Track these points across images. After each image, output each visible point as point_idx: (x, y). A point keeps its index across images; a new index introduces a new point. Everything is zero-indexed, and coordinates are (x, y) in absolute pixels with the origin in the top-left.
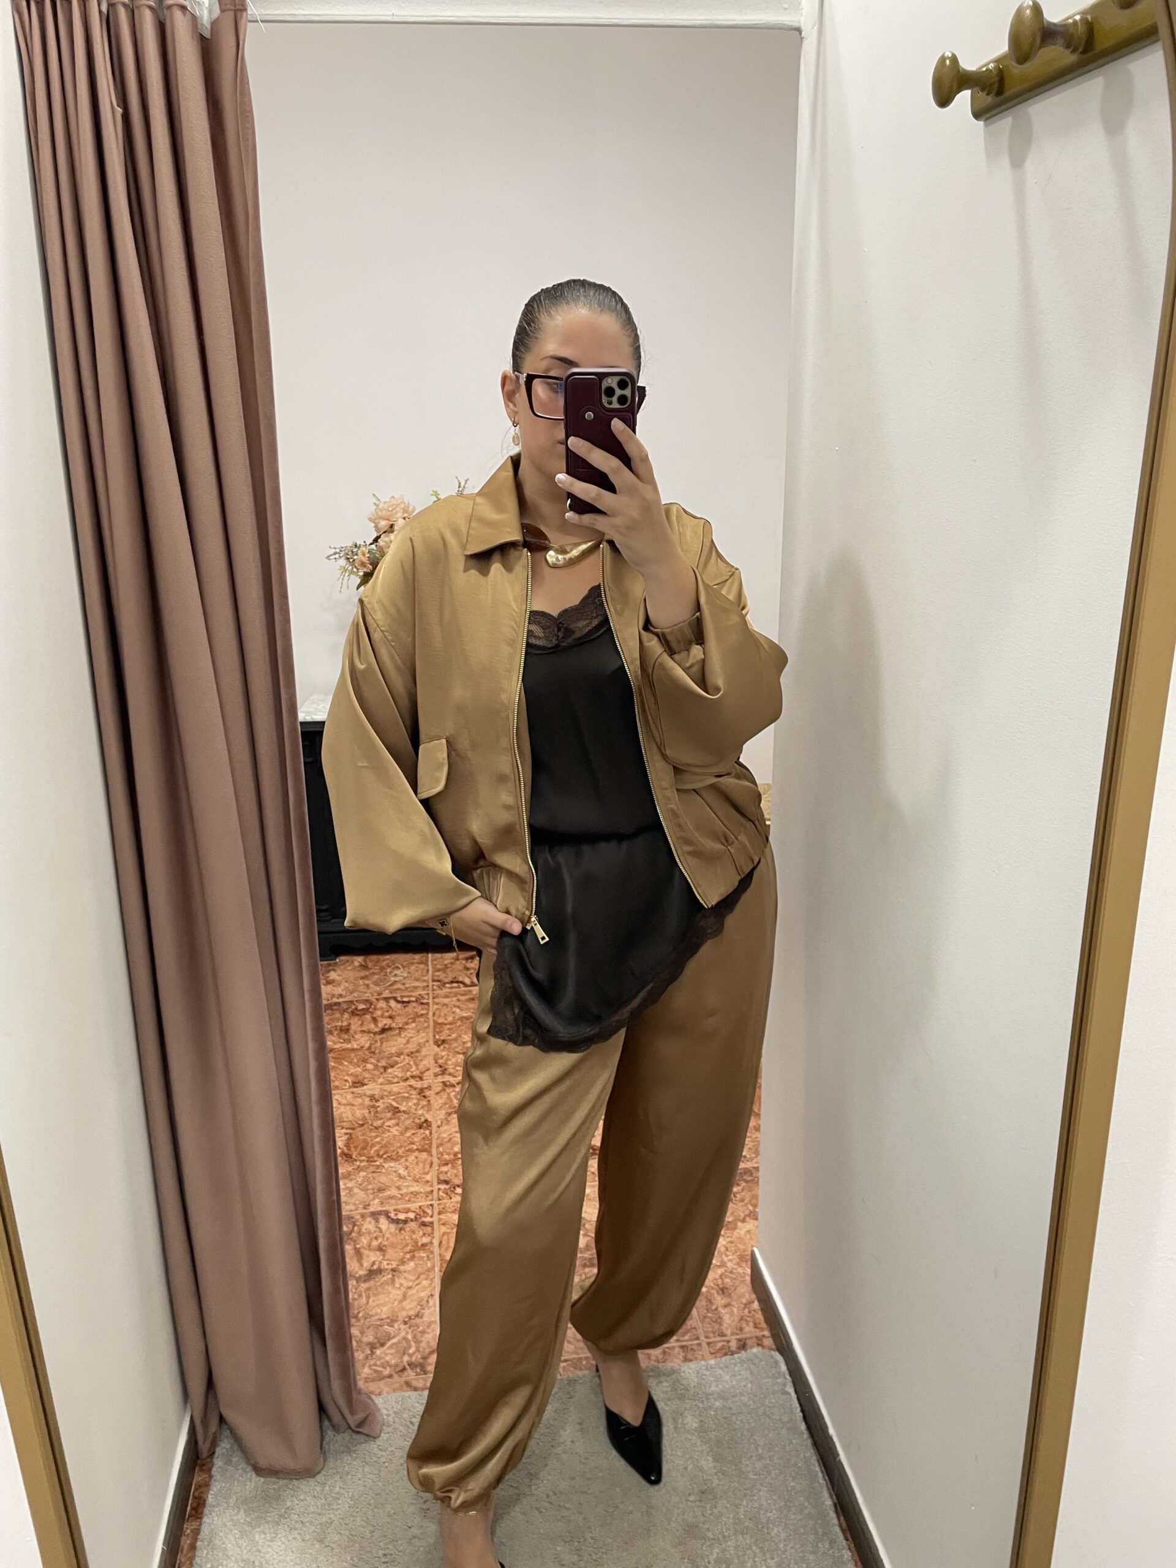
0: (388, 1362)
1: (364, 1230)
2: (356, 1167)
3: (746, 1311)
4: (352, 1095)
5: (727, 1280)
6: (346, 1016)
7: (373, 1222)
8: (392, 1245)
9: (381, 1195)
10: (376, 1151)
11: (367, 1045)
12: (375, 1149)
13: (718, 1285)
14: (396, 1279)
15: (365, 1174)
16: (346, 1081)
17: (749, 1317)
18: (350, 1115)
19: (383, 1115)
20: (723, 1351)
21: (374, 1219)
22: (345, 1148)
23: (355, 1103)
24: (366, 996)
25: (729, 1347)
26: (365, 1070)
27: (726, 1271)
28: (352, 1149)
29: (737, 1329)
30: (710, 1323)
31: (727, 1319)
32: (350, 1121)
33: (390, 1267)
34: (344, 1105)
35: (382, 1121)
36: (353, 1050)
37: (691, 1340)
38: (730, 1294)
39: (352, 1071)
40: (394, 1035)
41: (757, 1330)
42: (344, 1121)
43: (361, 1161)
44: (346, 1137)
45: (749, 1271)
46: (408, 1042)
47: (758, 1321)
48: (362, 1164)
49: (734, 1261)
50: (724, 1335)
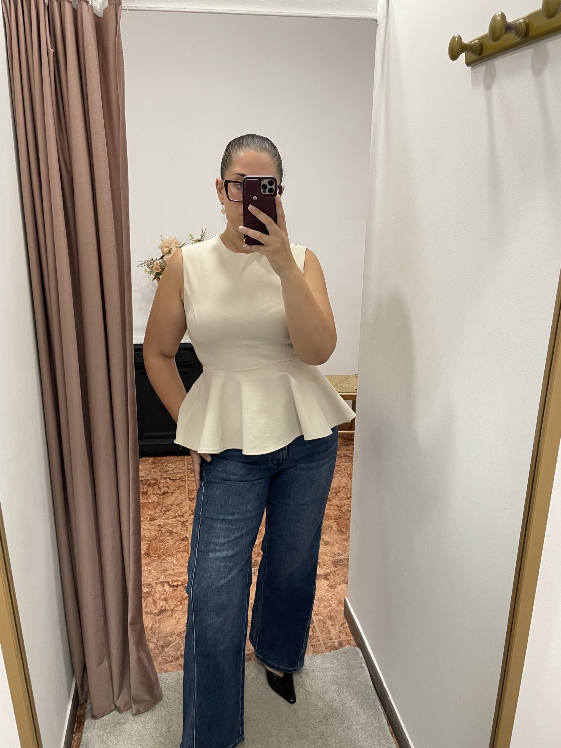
0: (170, 655)
1: (157, 591)
2: (152, 560)
3: (342, 628)
4: (149, 525)
5: (333, 613)
6: (146, 486)
7: (161, 586)
8: (171, 597)
9: (165, 573)
10: (163, 552)
11: (156, 500)
12: (161, 551)
13: (328, 615)
14: (173, 614)
15: (157, 563)
16: (147, 518)
17: (343, 630)
18: (149, 535)
19: (165, 535)
20: (332, 647)
21: (162, 585)
22: (147, 551)
23: (151, 529)
24: (155, 477)
25: (334, 645)
26: (156, 513)
27: (332, 609)
28: (151, 551)
29: (338, 636)
30: (325, 634)
31: (333, 632)
32: (149, 537)
33: (170, 608)
34: (146, 530)
35: (164, 537)
36: (149, 503)
37: (316, 642)
38: (334, 620)
39: (149, 513)
40: (169, 496)
41: (347, 637)
42: (146, 538)
43: (155, 557)
44: (148, 545)
45: (343, 609)
46: (176, 499)
47: (347, 633)
48: (156, 558)
49: (336, 604)
50: (332, 639)
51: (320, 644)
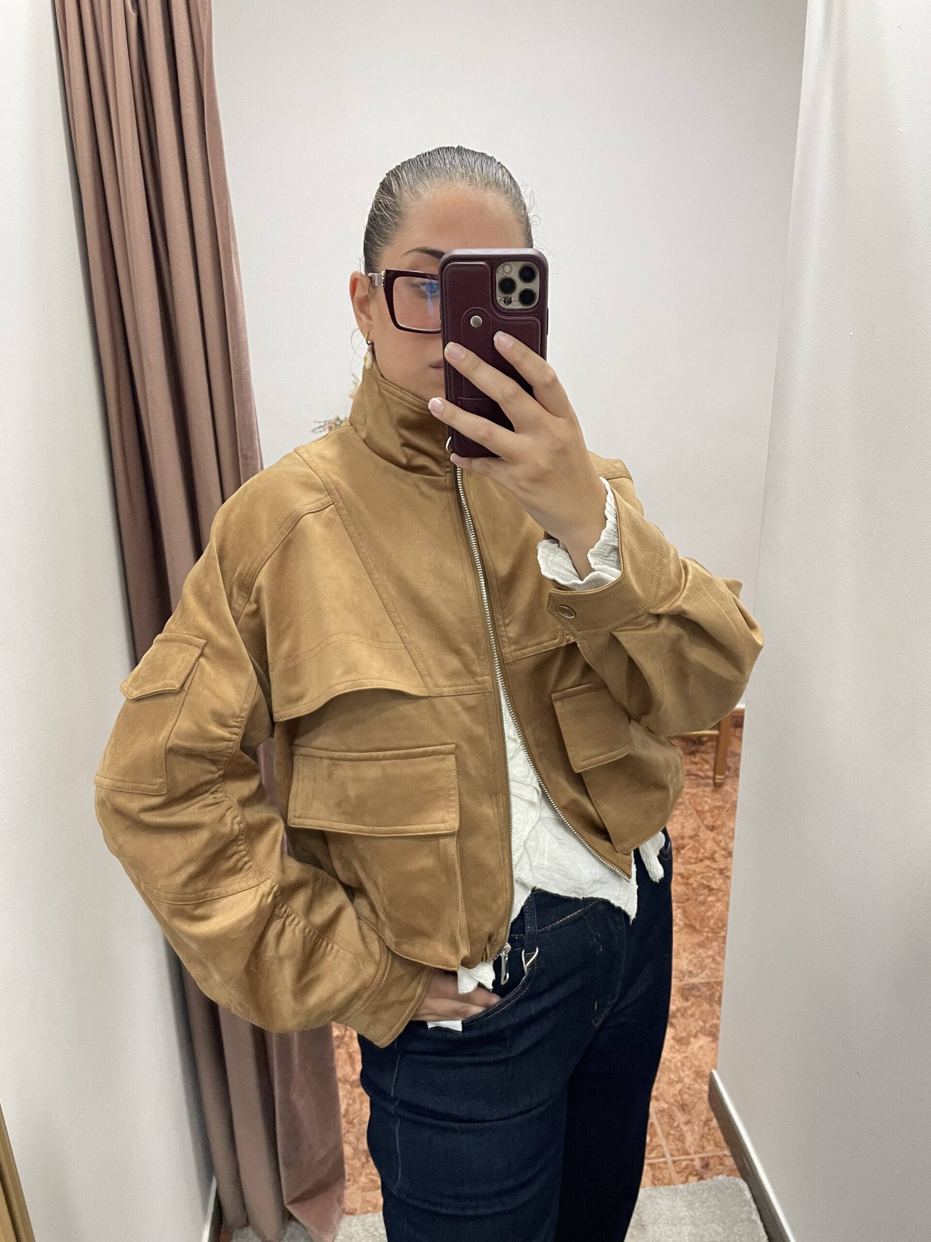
3: (706, 1128)
5: (686, 1096)
13: (677, 1102)
17: (709, 1135)
20: (688, 1171)
25: (694, 1166)
27: (684, 1087)
29: (699, 1146)
30: (673, 1141)
31: (689, 1138)
37: (658, 1157)
38: (689, 1111)
41: (718, 1149)
45: (706, 1088)
47: (718, 1140)
49: (691, 1077)
50: (687, 1154)
51: (665, 1163)
